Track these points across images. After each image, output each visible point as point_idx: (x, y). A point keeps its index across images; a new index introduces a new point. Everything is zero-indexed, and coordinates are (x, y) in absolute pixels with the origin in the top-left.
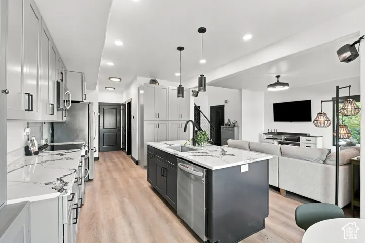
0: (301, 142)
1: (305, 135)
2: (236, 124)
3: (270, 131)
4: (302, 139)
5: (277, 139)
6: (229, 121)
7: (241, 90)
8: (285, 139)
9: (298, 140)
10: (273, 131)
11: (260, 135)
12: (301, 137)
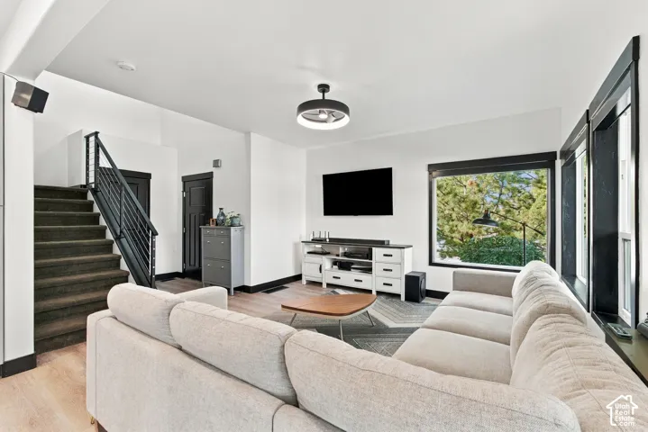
0: (373, 261)
1: (381, 244)
2: (236, 222)
3: (317, 236)
4: (377, 253)
5: (329, 253)
6: (223, 214)
7: (248, 134)
8: (345, 254)
9: (369, 256)
10: (323, 236)
11: (296, 245)
12: (374, 249)
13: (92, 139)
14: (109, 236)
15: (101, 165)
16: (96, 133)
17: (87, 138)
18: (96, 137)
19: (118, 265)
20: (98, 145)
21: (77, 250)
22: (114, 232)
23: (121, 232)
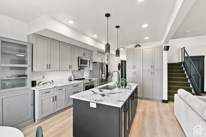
13: (183, 49)
14: (187, 77)
15: (185, 56)
16: (184, 48)
17: (182, 49)
18: (184, 49)
19: (189, 86)
20: (185, 51)
21: (178, 80)
22: (188, 76)
23: (191, 76)
